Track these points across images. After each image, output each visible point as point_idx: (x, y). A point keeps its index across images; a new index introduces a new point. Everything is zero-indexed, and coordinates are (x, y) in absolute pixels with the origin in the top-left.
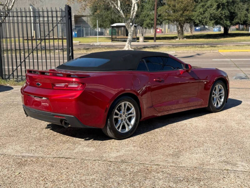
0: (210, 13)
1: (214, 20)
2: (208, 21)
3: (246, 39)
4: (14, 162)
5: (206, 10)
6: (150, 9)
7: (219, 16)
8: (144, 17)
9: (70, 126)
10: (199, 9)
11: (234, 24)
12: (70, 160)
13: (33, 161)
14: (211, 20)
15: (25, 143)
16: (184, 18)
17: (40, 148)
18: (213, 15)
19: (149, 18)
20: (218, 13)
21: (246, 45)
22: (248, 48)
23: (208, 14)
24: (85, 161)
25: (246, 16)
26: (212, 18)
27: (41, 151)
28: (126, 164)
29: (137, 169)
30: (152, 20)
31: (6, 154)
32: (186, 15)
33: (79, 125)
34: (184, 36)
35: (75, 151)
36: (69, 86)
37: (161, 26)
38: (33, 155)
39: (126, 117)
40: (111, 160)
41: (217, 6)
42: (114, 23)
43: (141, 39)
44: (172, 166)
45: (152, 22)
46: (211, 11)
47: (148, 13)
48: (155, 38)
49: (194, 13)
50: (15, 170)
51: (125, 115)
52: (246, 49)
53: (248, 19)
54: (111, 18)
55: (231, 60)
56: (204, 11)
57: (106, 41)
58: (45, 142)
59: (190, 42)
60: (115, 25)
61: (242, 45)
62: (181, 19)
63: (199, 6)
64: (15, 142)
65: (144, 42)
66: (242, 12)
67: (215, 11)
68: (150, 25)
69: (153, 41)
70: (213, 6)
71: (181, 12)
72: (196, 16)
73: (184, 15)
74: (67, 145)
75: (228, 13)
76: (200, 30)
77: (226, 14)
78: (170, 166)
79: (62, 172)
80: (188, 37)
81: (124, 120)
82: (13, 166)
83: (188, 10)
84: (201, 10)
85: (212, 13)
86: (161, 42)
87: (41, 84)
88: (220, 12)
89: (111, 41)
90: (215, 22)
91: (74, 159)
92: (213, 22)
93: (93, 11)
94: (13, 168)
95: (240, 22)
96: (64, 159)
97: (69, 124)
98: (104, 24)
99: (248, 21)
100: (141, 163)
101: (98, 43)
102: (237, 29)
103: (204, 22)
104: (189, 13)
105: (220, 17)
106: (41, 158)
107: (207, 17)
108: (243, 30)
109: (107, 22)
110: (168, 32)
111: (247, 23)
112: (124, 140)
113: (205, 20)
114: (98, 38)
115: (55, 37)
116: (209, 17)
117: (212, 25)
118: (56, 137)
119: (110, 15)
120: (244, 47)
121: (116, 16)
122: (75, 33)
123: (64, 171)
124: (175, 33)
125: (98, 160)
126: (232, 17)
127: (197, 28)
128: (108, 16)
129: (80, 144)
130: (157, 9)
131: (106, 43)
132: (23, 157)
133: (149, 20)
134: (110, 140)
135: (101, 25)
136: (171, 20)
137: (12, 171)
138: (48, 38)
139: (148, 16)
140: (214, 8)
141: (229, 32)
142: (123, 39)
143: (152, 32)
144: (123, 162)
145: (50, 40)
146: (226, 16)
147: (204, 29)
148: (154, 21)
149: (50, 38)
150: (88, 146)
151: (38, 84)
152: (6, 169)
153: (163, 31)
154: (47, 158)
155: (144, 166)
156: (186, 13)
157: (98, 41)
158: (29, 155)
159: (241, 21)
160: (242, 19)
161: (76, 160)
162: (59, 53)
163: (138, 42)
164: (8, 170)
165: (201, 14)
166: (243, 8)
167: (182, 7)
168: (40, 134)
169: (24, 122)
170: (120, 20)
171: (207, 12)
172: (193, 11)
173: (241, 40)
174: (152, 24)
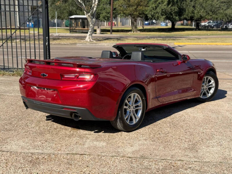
0: (161, 8)
1: (165, 15)
2: (160, 16)
3: (193, 33)
4: (25, 161)
5: (158, 6)
6: (106, 3)
7: (169, 11)
8: (101, 10)
9: (80, 118)
10: (151, 5)
11: (182, 19)
12: (86, 157)
13: (46, 159)
14: (162, 15)
15: (27, 138)
16: (138, 13)
17: (47, 143)
18: (164, 11)
19: (105, 12)
20: (169, 8)
21: (196, 39)
22: (199, 42)
23: (159, 9)
24: (103, 158)
25: (193, 12)
26: (163, 13)
27: (49, 147)
28: (147, 160)
29: (162, 166)
30: (108, 13)
31: (12, 151)
32: (140, 10)
33: (91, 118)
34: (138, 29)
35: (86, 146)
36: (80, 77)
37: (116, 19)
38: (42, 152)
39: (134, 108)
40: (129, 155)
41: (167, 2)
42: (72, 15)
43: (98, 31)
44: (196, 161)
45: (109, 15)
46: (162, 7)
47: (105, 6)
48: (111, 31)
49: (147, 8)
50: (30, 170)
51: (133, 106)
52: (197, 42)
53: (194, 15)
54: (69, 10)
55: (189, 52)
56: (156, 7)
57: (65, 32)
58: (48, 136)
59: (144, 35)
60: (73, 17)
61: (193, 38)
62: (135, 13)
63: (151, 2)
64: (16, 137)
65: (101, 34)
66: (189, 9)
67: (166, 6)
68: (106, 18)
69: (109, 33)
70: (164, 2)
71: (135, 7)
72: (148, 11)
73: (138, 10)
74: (74, 139)
75: (177, 9)
76: (149, 24)
77: (175, 10)
78: (195, 161)
79: (83, 171)
80: (141, 30)
81: (132, 111)
82: (26, 166)
83: (141, 5)
84: (154, 6)
85: (163, 8)
86: (116, 34)
87: (47, 75)
88: (170, 8)
89: (69, 32)
90: (166, 17)
91: (90, 155)
92: (164, 17)
93: (51, 2)
94: (27, 168)
95: (187, 17)
96: (78, 155)
97: (80, 117)
98: (62, 16)
99: (194, 17)
100: (162, 158)
101: (57, 33)
102: (182, 25)
103: (156, 17)
104: (142, 8)
105: (170, 13)
106: (53, 154)
107: (158, 12)
108: (187, 25)
109: (65, 13)
110: (120, 25)
111: (194, 18)
112: (131, 133)
113: (157, 15)
114: (57, 29)
115: (12, 27)
116: (160, 12)
117: (163, 20)
118: (58, 130)
119: (68, 7)
120: (195, 40)
121: (74, 8)
122: (32, 24)
123: (85, 169)
124: (129, 26)
125: (115, 156)
126: (180, 12)
127: (146, 22)
128: (66, 8)
129: (88, 138)
130: (113, 3)
131: (65, 34)
132: (32, 154)
133: (105, 13)
134: (116, 133)
135: (59, 16)
136: (126, 14)
137: (27, 171)
138: (5, 28)
139: (104, 9)
140: (165, 4)
141: (176, 27)
142: (81, 31)
143: (105, 25)
144: (143, 157)
145: (7, 30)
146: (175, 12)
147: (153, 24)
148: (110, 14)
149: (7, 28)
150: (96, 140)
151: (44, 75)
152: (19, 169)
153: (115, 24)
154: (59, 155)
155: (167, 162)
156: (140, 8)
157: (57, 32)
158: (37, 151)
159: (189, 17)
160: (190, 15)
161: (92, 157)
162: (21, 43)
163: (96, 34)
164: (22, 170)
165: (153, 9)
166: (190, 5)
167: (136, 2)
168: (39, 128)
169: (16, 114)
170: (78, 13)
171: (158, 7)
172: (146, 6)
173: (188, 34)
174: (108, 17)
